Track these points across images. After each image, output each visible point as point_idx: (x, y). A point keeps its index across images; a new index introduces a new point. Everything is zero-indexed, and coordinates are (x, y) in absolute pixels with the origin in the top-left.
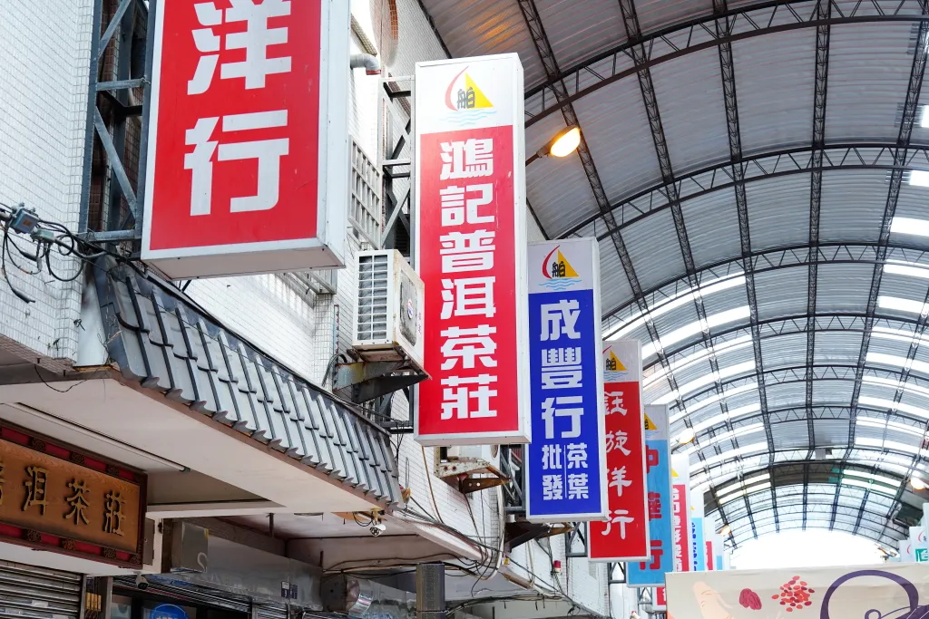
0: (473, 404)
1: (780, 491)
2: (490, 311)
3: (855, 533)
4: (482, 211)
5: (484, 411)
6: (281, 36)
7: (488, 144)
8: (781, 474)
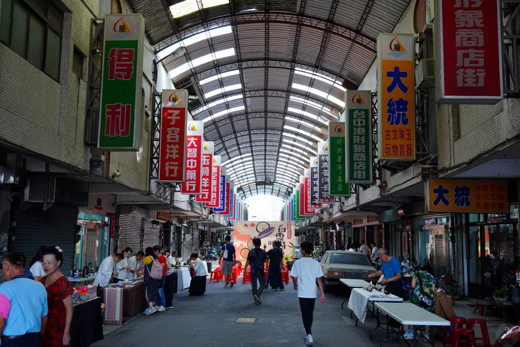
0: (213, 203)
1: (258, 187)
2: (216, 191)
3: (278, 196)
4: (215, 177)
5: (215, 204)
6: (208, 182)
7: (216, 168)
8: (258, 184)
